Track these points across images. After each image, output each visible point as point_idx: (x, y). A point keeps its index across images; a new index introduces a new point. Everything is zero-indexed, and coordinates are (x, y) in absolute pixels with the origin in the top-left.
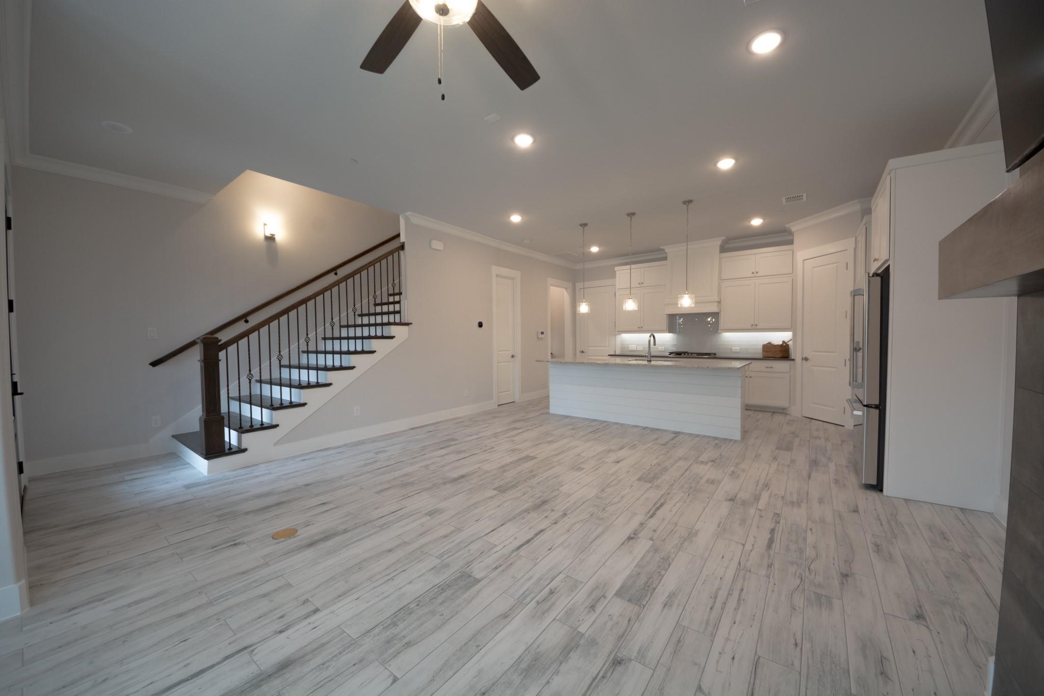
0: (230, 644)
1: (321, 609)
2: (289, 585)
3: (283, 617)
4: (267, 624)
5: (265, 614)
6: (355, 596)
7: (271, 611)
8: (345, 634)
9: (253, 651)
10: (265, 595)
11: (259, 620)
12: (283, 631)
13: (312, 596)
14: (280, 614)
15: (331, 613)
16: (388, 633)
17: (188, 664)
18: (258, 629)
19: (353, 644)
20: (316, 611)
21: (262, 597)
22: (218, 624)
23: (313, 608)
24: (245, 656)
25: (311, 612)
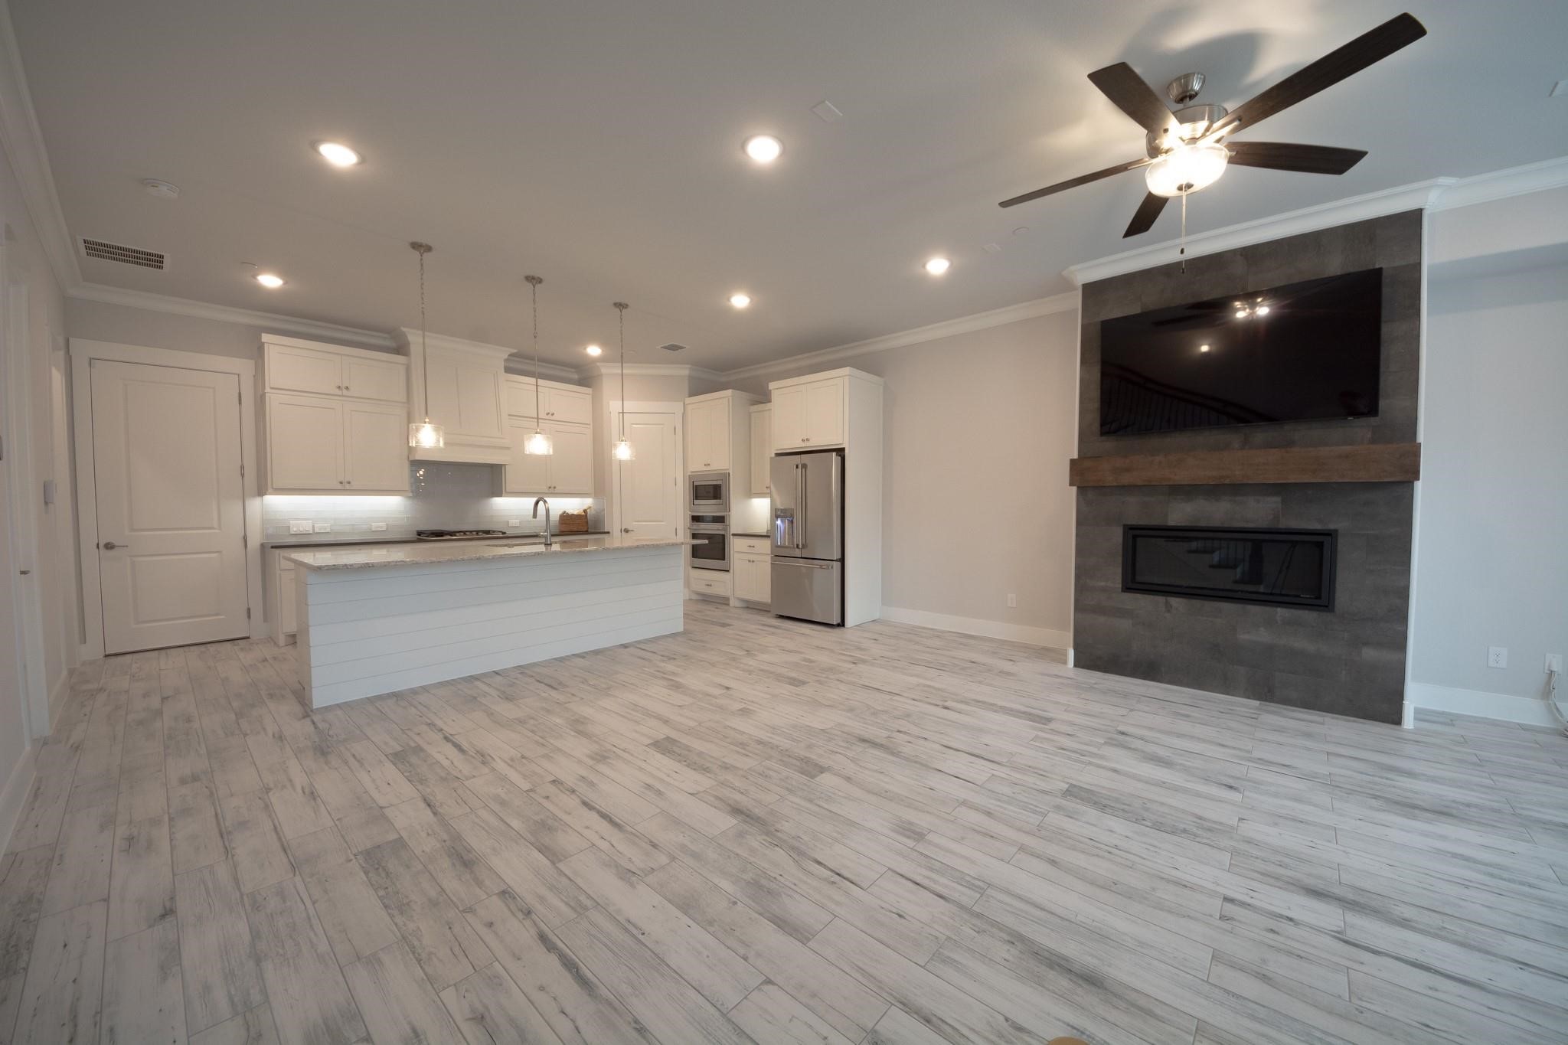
0: (1362, 963)
1: (1222, 897)
2: (1217, 957)
3: (1272, 930)
4: (1298, 941)
5: (1289, 953)
6: (1174, 872)
7: (1279, 950)
8: (1233, 862)
9: (1338, 932)
10: (1265, 978)
11: (1302, 954)
12: (1287, 917)
13: (1211, 916)
14: (1271, 935)
15: (1218, 885)
16: (1199, 832)
17: (1430, 988)
18: (1314, 947)
19: (1235, 852)
20: (1227, 899)
21: (1270, 979)
22: (1364, 1004)
23: (1228, 906)
24: (1351, 935)
25: (1235, 905)
